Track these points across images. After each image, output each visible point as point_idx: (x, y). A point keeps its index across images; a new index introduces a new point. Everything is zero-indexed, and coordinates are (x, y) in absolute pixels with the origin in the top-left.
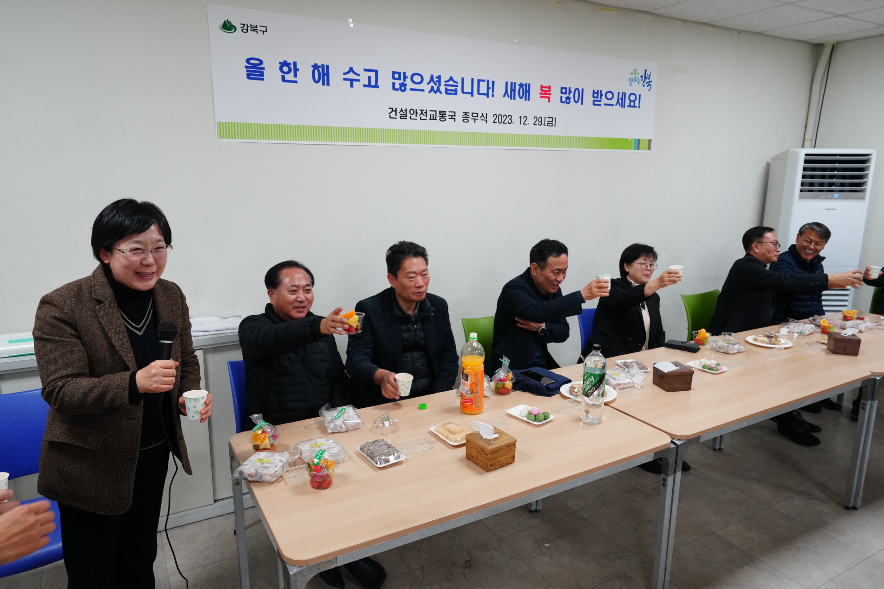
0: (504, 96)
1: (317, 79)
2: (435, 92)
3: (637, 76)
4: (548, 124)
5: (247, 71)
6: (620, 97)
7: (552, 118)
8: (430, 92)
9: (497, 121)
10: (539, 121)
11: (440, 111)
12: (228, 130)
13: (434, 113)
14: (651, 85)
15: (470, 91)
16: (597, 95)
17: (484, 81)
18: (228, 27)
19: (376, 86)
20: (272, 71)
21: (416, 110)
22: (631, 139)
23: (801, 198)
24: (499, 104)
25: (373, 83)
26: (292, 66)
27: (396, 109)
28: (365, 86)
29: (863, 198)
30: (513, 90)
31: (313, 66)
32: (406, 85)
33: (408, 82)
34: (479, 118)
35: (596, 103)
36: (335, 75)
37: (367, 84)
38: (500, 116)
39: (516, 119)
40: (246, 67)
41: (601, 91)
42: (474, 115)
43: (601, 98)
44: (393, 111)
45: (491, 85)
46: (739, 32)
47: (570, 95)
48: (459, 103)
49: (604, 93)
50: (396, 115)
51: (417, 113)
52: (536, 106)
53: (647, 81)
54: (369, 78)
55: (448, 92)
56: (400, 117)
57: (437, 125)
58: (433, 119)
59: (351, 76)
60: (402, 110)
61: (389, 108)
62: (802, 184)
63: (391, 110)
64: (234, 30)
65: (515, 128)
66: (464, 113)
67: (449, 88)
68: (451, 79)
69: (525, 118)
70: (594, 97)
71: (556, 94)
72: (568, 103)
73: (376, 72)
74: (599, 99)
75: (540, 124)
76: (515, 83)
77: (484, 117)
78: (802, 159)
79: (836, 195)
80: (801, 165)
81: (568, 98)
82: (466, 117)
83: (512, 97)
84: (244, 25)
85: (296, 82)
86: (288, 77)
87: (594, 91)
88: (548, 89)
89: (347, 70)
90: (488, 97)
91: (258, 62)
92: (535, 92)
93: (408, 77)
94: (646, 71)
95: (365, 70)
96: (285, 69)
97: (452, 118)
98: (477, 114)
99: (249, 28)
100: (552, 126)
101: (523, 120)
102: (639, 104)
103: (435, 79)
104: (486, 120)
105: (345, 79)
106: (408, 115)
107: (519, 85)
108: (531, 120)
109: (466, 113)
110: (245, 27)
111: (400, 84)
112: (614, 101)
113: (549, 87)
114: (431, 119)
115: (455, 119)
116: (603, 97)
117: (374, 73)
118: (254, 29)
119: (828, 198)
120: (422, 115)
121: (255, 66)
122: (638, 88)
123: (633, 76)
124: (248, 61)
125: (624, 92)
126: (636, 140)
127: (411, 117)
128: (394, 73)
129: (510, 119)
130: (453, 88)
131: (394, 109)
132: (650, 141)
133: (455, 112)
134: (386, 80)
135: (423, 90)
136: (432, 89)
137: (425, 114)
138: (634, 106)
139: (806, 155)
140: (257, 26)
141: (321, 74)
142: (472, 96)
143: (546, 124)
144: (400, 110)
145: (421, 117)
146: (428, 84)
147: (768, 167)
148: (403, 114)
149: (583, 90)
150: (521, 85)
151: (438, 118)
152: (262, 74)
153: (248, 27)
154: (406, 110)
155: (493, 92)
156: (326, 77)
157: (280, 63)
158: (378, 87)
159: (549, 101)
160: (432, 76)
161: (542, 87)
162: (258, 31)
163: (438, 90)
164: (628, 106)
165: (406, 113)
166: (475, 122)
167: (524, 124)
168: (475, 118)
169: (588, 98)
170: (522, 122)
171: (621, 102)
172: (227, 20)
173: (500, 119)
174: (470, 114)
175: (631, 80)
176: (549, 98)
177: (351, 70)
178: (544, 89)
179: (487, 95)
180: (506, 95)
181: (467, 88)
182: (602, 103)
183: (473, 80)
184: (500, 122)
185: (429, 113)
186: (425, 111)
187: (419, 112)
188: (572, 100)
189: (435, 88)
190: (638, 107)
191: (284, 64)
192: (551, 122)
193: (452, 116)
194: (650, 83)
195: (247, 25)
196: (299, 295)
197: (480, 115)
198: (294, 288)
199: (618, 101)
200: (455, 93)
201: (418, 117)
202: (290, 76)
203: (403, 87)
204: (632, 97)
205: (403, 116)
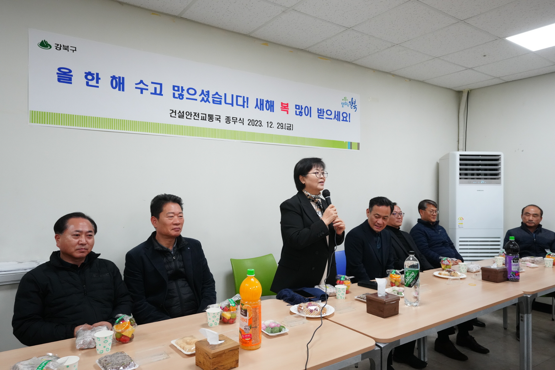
0: (255, 108)
1: (114, 86)
2: (205, 102)
3: (347, 101)
4: (287, 128)
5: (58, 76)
6: (337, 114)
7: (290, 125)
8: (201, 101)
9: (251, 124)
10: (281, 126)
11: (209, 115)
12: (39, 117)
13: (205, 115)
14: (356, 108)
15: (231, 103)
16: (321, 113)
17: (241, 97)
18: (44, 45)
19: (161, 94)
20: (78, 78)
21: (191, 112)
22: (346, 142)
23: (460, 183)
24: (252, 112)
25: (158, 92)
26: (95, 76)
27: (176, 111)
28: (152, 93)
29: (500, 183)
30: (262, 104)
31: (111, 77)
32: (183, 95)
33: (185, 93)
34: (238, 121)
35: (320, 117)
36: (129, 84)
37: (153, 92)
38: (253, 121)
39: (264, 124)
40: (58, 73)
41: (323, 109)
42: (234, 119)
43: (323, 114)
44: (173, 112)
45: (246, 100)
46: (410, 80)
47: (302, 111)
48: (223, 110)
49: (325, 111)
50: (176, 115)
51: (191, 115)
52: (278, 116)
53: (353, 105)
54: (155, 89)
55: (215, 102)
56: (179, 117)
57: (206, 124)
58: (204, 120)
59: (141, 86)
60: (180, 112)
61: (170, 110)
62: (460, 174)
63: (172, 111)
64: (49, 47)
65: (264, 129)
66: (226, 117)
67: (215, 99)
68: (217, 93)
69: (271, 123)
70: (318, 113)
71: (292, 109)
72: (301, 115)
73: (161, 85)
74: (322, 114)
75: (282, 128)
76: (263, 100)
77: (242, 121)
78: (458, 158)
79: (482, 181)
80: (458, 162)
81: (301, 112)
82: (228, 120)
83: (261, 109)
84: (58, 45)
85: (98, 87)
86: (91, 83)
87: (318, 109)
88: (286, 106)
89: (139, 82)
90: (244, 107)
91: (67, 71)
92: (277, 107)
93: (185, 90)
94: (352, 99)
95: (152, 83)
96: (90, 77)
97: (218, 120)
98: (237, 118)
99: (62, 48)
100: (290, 130)
101: (270, 125)
102: (349, 119)
103: (205, 93)
104: (243, 123)
105: (136, 88)
106: (185, 116)
107: (266, 101)
108: (275, 125)
109: (228, 117)
110: (59, 46)
111: (178, 94)
112: (332, 116)
113: (287, 104)
114: (202, 119)
115: (220, 120)
116: (325, 113)
117: (159, 86)
118: (66, 48)
119: (477, 183)
120: (195, 117)
121: (65, 73)
122: (348, 109)
123: (344, 102)
124: (59, 69)
125: (339, 111)
126: (349, 142)
127: (187, 117)
128: (174, 87)
129: (261, 123)
130: (219, 100)
131: (174, 111)
132: (358, 144)
133: (220, 116)
134: (168, 91)
135: (196, 100)
136: (203, 99)
137: (197, 116)
138: (346, 121)
139: (460, 155)
140: (68, 46)
141: (118, 83)
142: (233, 106)
143: (286, 128)
144: (179, 112)
145: (194, 118)
146: (200, 95)
147: (438, 165)
148: (181, 114)
149: (310, 108)
150: (267, 101)
151: (207, 119)
152: (70, 79)
153: (61, 46)
154: (183, 112)
155: (247, 104)
156: (121, 85)
157: (85, 73)
158: (162, 95)
159: (288, 113)
160: (203, 91)
161: (282, 104)
162: (69, 50)
163: (208, 100)
164: (342, 120)
165: (183, 114)
166: (235, 124)
167: (270, 127)
168: (235, 121)
169: (315, 113)
170: (269, 126)
171: (337, 116)
172: (45, 41)
173: (252, 122)
174: (231, 118)
175: (343, 104)
176: (287, 111)
177: (141, 82)
178: (283, 105)
179: (243, 106)
180: (257, 107)
181: (229, 100)
182: (324, 117)
183: (232, 95)
184: (253, 125)
185: (200, 115)
186: (198, 114)
187: (193, 114)
188: (303, 113)
189: (205, 99)
190: (349, 121)
191: (89, 74)
192: (290, 128)
193: (218, 118)
194: (356, 107)
195: (60, 45)
196: (81, 239)
197: (238, 119)
198: (78, 233)
199: (335, 117)
200: (220, 103)
201: (192, 117)
202: (93, 83)
203: (181, 97)
204: (344, 115)
205: (181, 116)
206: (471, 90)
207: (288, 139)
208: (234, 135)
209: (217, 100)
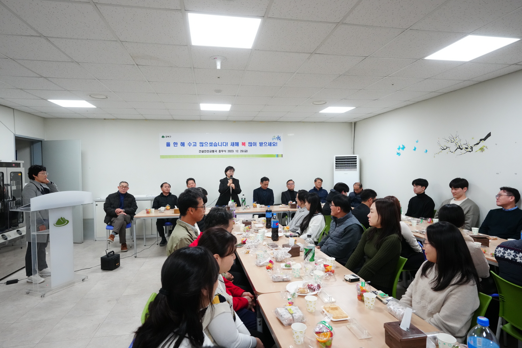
3: (275, 138)
6: (269, 143)
10: (242, 151)
11: (212, 150)
12: (162, 157)
14: (281, 140)
16: (261, 144)
17: (225, 143)
18: (163, 137)
19: (196, 146)
20: (172, 144)
21: (206, 150)
23: (336, 170)
24: (229, 147)
25: (195, 145)
27: (201, 150)
29: (356, 170)
30: (233, 144)
31: (181, 143)
33: (204, 144)
35: (261, 146)
36: (186, 144)
37: (193, 145)
39: (235, 151)
45: (227, 143)
46: (315, 122)
47: (251, 144)
48: (218, 148)
49: (263, 143)
50: (201, 152)
52: (241, 148)
53: (279, 139)
57: (212, 153)
59: (190, 144)
61: (199, 150)
62: (336, 166)
65: (235, 153)
68: (215, 143)
70: (260, 144)
71: (247, 144)
73: (196, 143)
77: (225, 151)
79: (347, 169)
80: (334, 160)
82: (220, 151)
83: (233, 146)
84: (166, 136)
87: (260, 142)
92: (240, 144)
94: (278, 136)
95: (193, 143)
96: (175, 144)
97: (216, 152)
102: (277, 145)
105: (188, 145)
106: (204, 152)
108: (239, 151)
112: (267, 145)
113: (245, 143)
116: (263, 144)
118: (168, 137)
119: (345, 170)
121: (168, 144)
122: (276, 141)
124: (167, 143)
125: (271, 142)
126: (276, 155)
128: (200, 143)
129: (233, 151)
132: (282, 155)
133: (217, 150)
134: (198, 144)
135: (208, 146)
136: (210, 145)
138: (275, 146)
139: (336, 157)
141: (183, 144)
142: (221, 146)
143: (244, 152)
149: (256, 143)
150: (236, 143)
152: (170, 145)
160: (210, 143)
161: (242, 143)
163: (212, 145)
164: (273, 146)
167: (237, 152)
168: (222, 151)
169: (258, 144)
171: (270, 144)
173: (229, 151)
175: (273, 139)
176: (245, 145)
177: (190, 143)
179: (226, 146)
180: (231, 146)
181: (220, 144)
182: (263, 145)
183: (221, 142)
185: (209, 151)
188: (252, 145)
191: (175, 143)
192: (246, 151)
199: (269, 145)
200: (217, 146)
201: (207, 152)
202: (176, 145)
203: (202, 146)
204: (274, 143)
205: (203, 152)
206: (356, 122)
207: (245, 156)
208: (223, 156)
209: (216, 145)
